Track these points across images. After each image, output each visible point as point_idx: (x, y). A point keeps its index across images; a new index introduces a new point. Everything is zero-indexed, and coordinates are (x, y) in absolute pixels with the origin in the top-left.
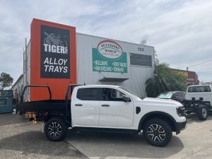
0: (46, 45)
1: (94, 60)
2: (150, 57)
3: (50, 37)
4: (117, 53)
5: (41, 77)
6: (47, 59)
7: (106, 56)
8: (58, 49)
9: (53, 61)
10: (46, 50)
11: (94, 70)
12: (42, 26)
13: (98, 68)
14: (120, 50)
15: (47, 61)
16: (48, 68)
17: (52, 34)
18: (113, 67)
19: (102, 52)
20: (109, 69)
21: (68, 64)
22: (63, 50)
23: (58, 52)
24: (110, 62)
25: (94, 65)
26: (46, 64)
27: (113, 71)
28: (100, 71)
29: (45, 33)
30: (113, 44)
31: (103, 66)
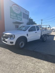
11: (11, 18)
13: (12, 17)
20: (16, 18)
27: (17, 19)
31: (14, 16)
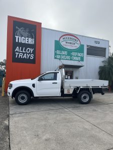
0: (17, 37)
1: (56, 50)
2: (105, 49)
3: (20, 30)
4: (76, 45)
5: (13, 61)
6: (18, 47)
7: (66, 47)
8: (27, 40)
9: (22, 50)
10: (17, 41)
11: (55, 58)
12: (14, 21)
14: (78, 42)
15: (17, 49)
16: (18, 55)
17: (22, 28)
18: (71, 56)
19: (63, 43)
20: (68, 57)
21: (34, 53)
22: (31, 41)
23: (26, 43)
24: (70, 52)
25: (56, 54)
26: (17, 51)
27: (71, 60)
28: (60, 59)
29: (17, 27)
30: (73, 38)
31: (63, 55)
